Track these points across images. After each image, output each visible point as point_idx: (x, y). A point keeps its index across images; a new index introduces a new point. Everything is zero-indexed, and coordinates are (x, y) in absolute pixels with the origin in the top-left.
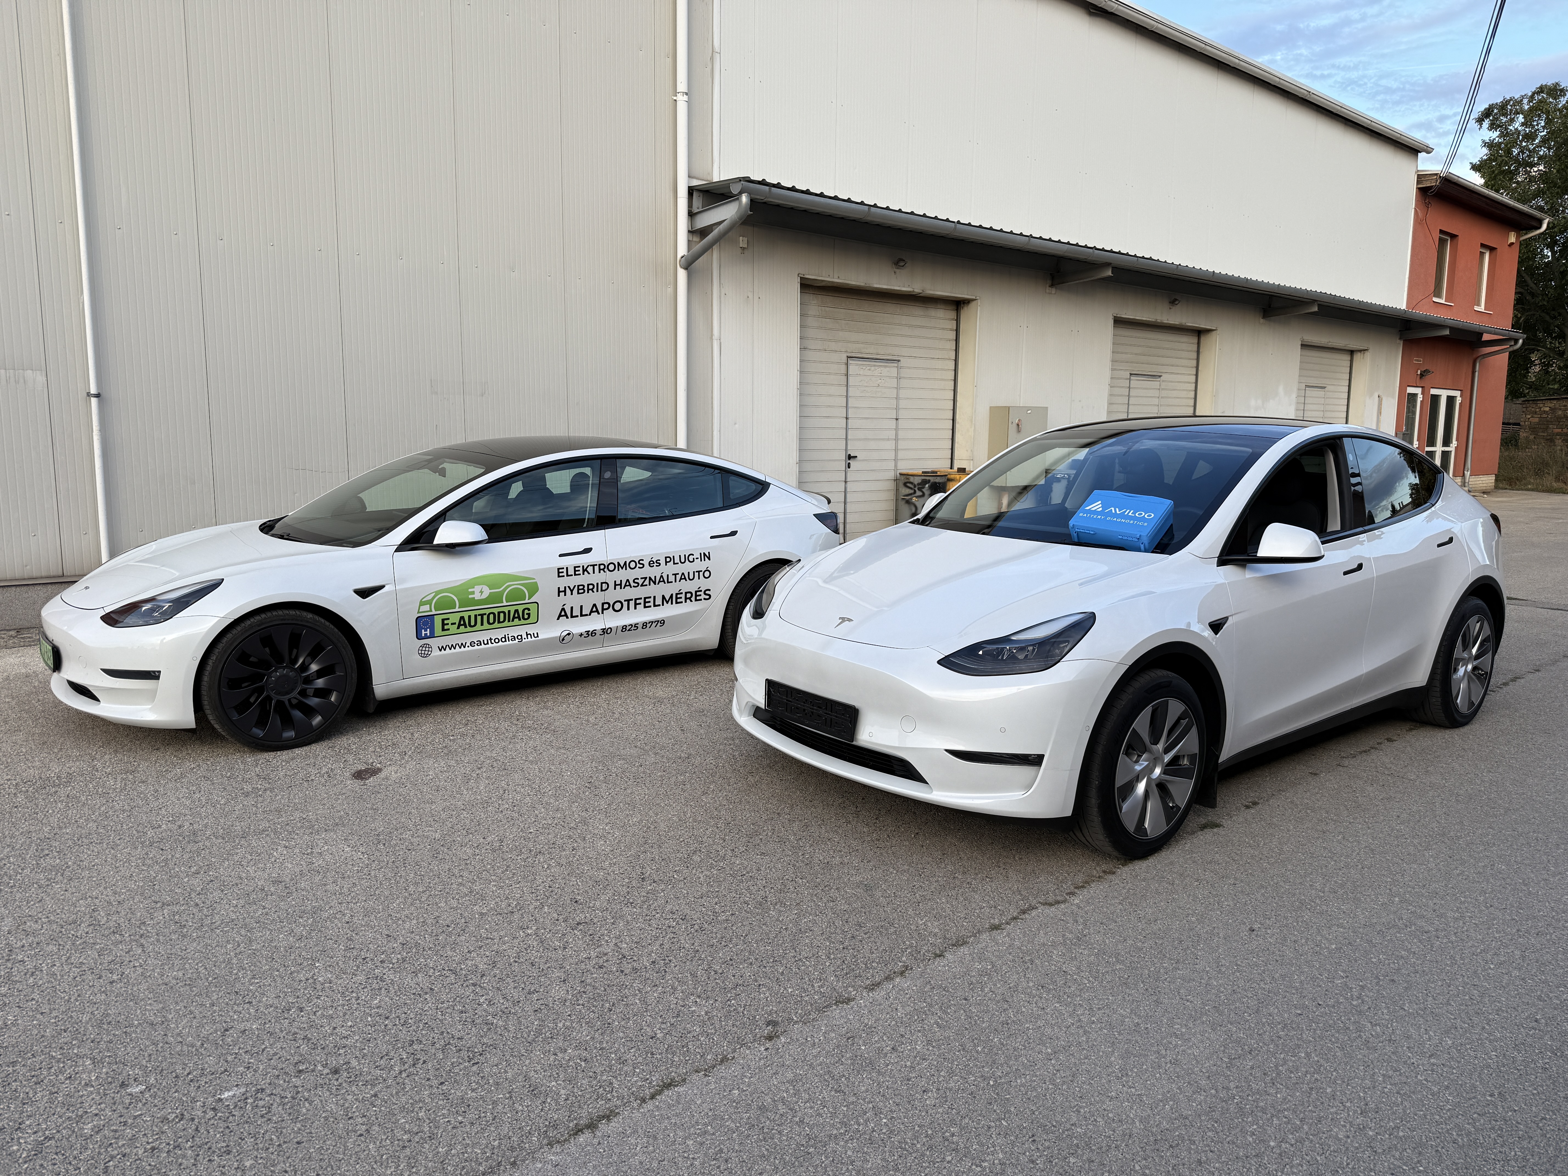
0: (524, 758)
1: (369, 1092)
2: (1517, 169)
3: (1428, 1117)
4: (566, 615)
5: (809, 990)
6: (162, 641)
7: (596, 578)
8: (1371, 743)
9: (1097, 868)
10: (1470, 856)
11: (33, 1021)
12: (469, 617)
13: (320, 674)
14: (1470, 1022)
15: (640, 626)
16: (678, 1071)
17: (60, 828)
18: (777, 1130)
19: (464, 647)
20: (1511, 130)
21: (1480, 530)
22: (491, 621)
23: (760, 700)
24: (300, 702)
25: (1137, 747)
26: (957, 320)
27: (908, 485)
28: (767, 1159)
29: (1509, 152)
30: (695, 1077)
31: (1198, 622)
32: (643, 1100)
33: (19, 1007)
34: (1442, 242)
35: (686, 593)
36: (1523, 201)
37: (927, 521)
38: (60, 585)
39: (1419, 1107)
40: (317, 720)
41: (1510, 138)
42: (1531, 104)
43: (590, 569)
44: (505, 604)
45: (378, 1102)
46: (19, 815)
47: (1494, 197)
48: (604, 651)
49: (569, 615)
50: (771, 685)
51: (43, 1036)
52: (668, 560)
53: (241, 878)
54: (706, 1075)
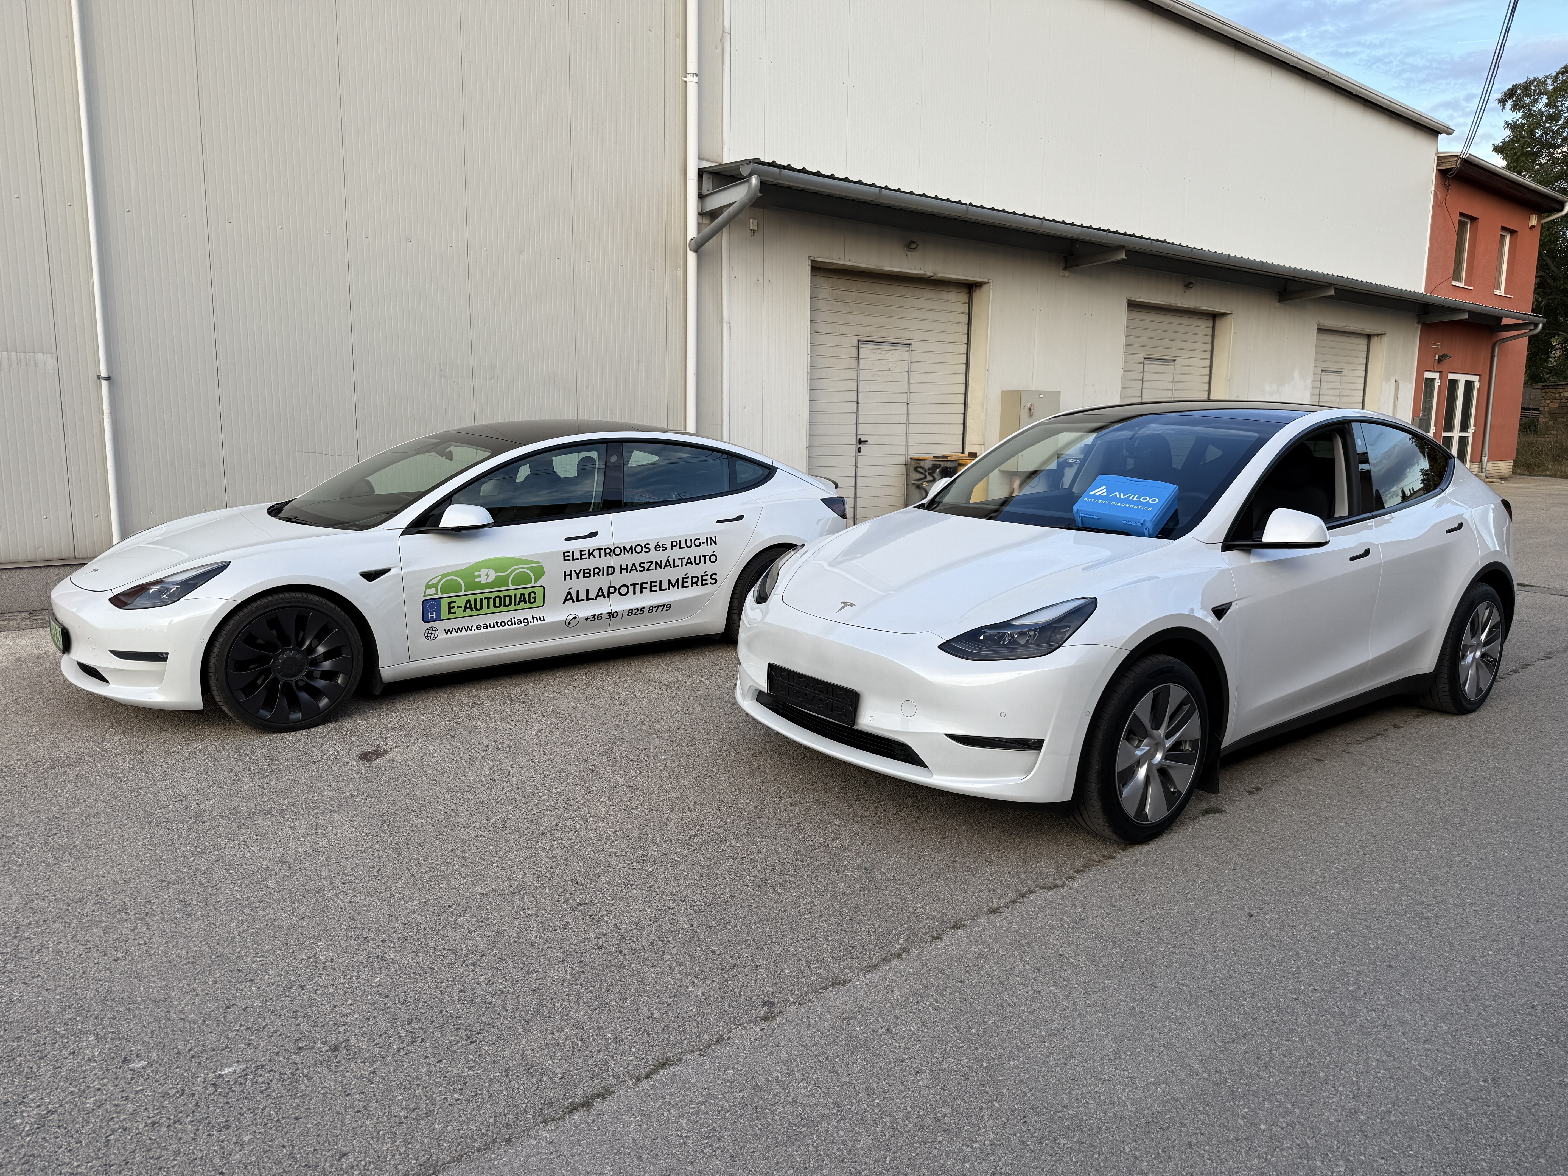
0: (529, 741)
1: (368, 1069)
2: (1540, 151)
3: (1421, 1102)
4: (572, 599)
5: (806, 971)
6: (170, 622)
7: (602, 562)
8: (1377, 730)
9: (1098, 853)
10: (1473, 843)
11: (38, 997)
12: (476, 600)
13: (326, 656)
14: (1466, 1008)
15: (646, 610)
16: (674, 1050)
17: (69, 808)
18: (770, 1109)
19: (471, 630)
20: (1534, 111)
21: (1491, 516)
22: (497, 604)
23: (763, 684)
24: (307, 684)
25: (1137, 733)
26: (969, 304)
27: (919, 469)
28: (759, 1138)
29: (1532, 133)
30: (690, 1057)
31: (1202, 608)
32: (639, 1079)
33: (25, 983)
34: (1462, 225)
35: (692, 577)
36: (1546, 183)
37: (932, 506)
38: (71, 567)
39: (1411, 1092)
40: (324, 702)
41: (1533, 120)
42: (1556, 84)
43: (596, 553)
44: (511, 587)
45: (376, 1079)
46: (28, 795)
47: (1517, 180)
48: (610, 635)
49: (575, 599)
50: (773, 669)
51: (48, 1012)
52: (675, 544)
53: (246, 858)
54: (701, 1055)
